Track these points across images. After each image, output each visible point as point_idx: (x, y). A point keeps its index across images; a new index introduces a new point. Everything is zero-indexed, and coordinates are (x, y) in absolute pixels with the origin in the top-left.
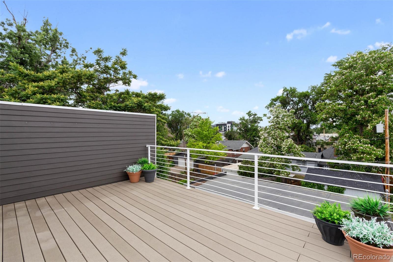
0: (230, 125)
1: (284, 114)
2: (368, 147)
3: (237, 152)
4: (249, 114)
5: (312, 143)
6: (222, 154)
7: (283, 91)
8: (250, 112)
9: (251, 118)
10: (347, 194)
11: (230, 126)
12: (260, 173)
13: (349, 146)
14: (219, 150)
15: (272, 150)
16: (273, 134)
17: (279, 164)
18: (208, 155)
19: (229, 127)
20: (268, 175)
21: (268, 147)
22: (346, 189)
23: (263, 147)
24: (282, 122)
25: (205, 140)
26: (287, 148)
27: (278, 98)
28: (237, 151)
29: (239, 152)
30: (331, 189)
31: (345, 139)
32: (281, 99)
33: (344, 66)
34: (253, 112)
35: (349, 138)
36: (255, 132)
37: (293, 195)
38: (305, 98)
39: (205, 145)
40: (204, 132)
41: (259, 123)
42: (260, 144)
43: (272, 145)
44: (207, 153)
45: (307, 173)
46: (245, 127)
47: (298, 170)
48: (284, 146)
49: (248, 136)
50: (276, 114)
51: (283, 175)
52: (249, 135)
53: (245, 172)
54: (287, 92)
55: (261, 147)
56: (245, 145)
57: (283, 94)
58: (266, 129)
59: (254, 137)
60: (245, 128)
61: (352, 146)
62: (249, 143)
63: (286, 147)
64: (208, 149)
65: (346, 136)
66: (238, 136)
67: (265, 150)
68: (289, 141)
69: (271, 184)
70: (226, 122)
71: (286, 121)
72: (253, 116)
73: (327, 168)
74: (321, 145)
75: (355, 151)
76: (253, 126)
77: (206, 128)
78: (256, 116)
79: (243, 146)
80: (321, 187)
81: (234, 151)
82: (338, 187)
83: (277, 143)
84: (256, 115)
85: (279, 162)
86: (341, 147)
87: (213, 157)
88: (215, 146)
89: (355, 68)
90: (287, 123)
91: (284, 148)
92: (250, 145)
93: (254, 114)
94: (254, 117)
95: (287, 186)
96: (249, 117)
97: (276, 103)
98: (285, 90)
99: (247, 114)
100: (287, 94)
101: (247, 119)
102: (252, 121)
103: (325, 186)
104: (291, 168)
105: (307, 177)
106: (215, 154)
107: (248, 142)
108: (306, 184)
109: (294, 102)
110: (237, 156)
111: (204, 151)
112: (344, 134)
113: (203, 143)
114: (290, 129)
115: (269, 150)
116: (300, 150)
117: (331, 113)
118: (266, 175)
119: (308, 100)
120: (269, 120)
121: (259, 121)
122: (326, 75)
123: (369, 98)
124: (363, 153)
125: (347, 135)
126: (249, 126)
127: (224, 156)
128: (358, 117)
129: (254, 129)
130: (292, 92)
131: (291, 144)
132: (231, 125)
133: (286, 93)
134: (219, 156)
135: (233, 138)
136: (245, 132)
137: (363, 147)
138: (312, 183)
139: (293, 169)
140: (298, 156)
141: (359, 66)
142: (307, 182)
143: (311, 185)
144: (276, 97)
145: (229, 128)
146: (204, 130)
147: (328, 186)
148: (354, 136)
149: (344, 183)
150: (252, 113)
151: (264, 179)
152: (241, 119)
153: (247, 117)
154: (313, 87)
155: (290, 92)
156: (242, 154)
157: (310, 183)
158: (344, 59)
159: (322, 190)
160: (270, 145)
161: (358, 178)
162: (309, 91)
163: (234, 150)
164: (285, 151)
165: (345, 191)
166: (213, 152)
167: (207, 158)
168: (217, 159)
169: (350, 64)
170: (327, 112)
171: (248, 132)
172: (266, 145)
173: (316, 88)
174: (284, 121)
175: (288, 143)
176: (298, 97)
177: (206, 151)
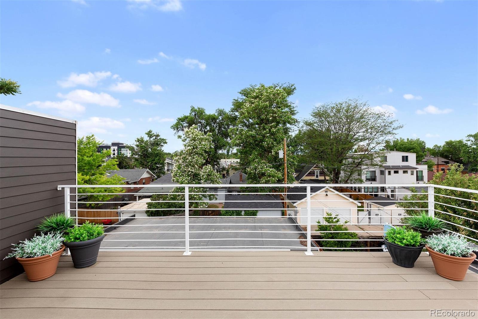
0: (116, 148)
1: (202, 137)
2: (272, 171)
3: (134, 185)
4: (149, 134)
5: (219, 169)
6: (117, 189)
7: (191, 110)
8: (150, 132)
9: (152, 139)
10: (260, 216)
11: (116, 150)
12: (176, 208)
13: (258, 170)
14: (113, 184)
15: (189, 179)
16: (191, 160)
17: (197, 195)
18: (93, 193)
19: (114, 150)
20: (182, 210)
21: (185, 175)
22: (258, 211)
23: (178, 176)
24: (200, 146)
25: (85, 170)
26: (206, 176)
27: (186, 118)
28: (135, 183)
29: (137, 184)
30: (247, 213)
31: (255, 164)
32: (190, 119)
33: (253, 95)
34: (154, 132)
35: (258, 163)
36: (158, 157)
37: (225, 228)
38: (212, 121)
39: (87, 178)
40: (85, 158)
41: (162, 146)
42: (174, 173)
43: (189, 174)
44: (92, 191)
45: (225, 200)
46: (144, 151)
47: (214, 199)
48: (203, 174)
49: (148, 162)
50: (193, 136)
51: (202, 207)
52: (150, 162)
53: (157, 210)
54: (195, 113)
55: (175, 176)
56: (145, 175)
57: (190, 114)
58: (182, 154)
59: (156, 164)
60: (145, 153)
61: (261, 171)
62: (151, 172)
63: (205, 174)
64: (92, 184)
65: (255, 161)
66: (133, 162)
67: (181, 180)
68: (208, 167)
69: (198, 220)
70: (110, 144)
71: (204, 145)
72: (154, 137)
73: (235, 193)
74: (227, 171)
75: (263, 174)
76: (155, 150)
77: (89, 151)
78: (159, 138)
79: (143, 177)
80: (238, 213)
81: (130, 184)
82: (253, 210)
83: (195, 171)
84: (158, 136)
85: (197, 192)
86: (253, 172)
87: (104, 195)
88: (104, 178)
89: (260, 99)
90: (205, 147)
91: (203, 176)
92: (152, 175)
93: (155, 134)
94: (156, 138)
95: (215, 218)
96: (149, 138)
97: (183, 124)
98: (193, 110)
99: (147, 134)
100: (195, 115)
101: (147, 141)
102: (154, 143)
103: (243, 211)
104: (208, 198)
105: (226, 205)
106: (106, 191)
107: (149, 171)
108: (226, 212)
109: (202, 125)
110: (137, 190)
111: (86, 188)
112: (254, 159)
113: (83, 175)
114: (207, 154)
115: (186, 180)
116: (219, 177)
117: (243, 139)
118: (179, 210)
119: (215, 124)
120: (184, 143)
121: (162, 144)
122: (234, 100)
123: (271, 127)
124: (269, 176)
125: (257, 160)
126: (150, 150)
127: (122, 192)
128: (265, 144)
129: (157, 154)
130: (199, 113)
131: (210, 171)
132: (118, 148)
133: (193, 113)
134: (113, 192)
135: (125, 166)
136: (144, 157)
137: (269, 171)
138: (231, 210)
139: (209, 199)
140: (216, 183)
141: (264, 98)
142: (227, 210)
143: (230, 213)
144: (183, 116)
145: (114, 152)
146: (85, 155)
147: (245, 211)
148: (261, 161)
149: (256, 205)
150: (153, 134)
151: (180, 216)
152: (138, 141)
153: (146, 138)
154: (220, 111)
155: (198, 113)
156: (143, 188)
157: (230, 210)
158: (248, 89)
159: (240, 216)
160: (186, 173)
161: (266, 199)
162: (216, 114)
163: (130, 182)
164: (204, 179)
165: (258, 213)
166: (101, 188)
167: (91, 198)
168: (110, 198)
169: (257, 95)
170: (240, 137)
171: (148, 157)
172: (182, 173)
173: (222, 112)
174: (202, 145)
175: (208, 170)
176: (205, 119)
177: (89, 188)
